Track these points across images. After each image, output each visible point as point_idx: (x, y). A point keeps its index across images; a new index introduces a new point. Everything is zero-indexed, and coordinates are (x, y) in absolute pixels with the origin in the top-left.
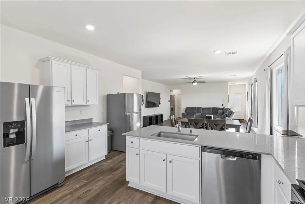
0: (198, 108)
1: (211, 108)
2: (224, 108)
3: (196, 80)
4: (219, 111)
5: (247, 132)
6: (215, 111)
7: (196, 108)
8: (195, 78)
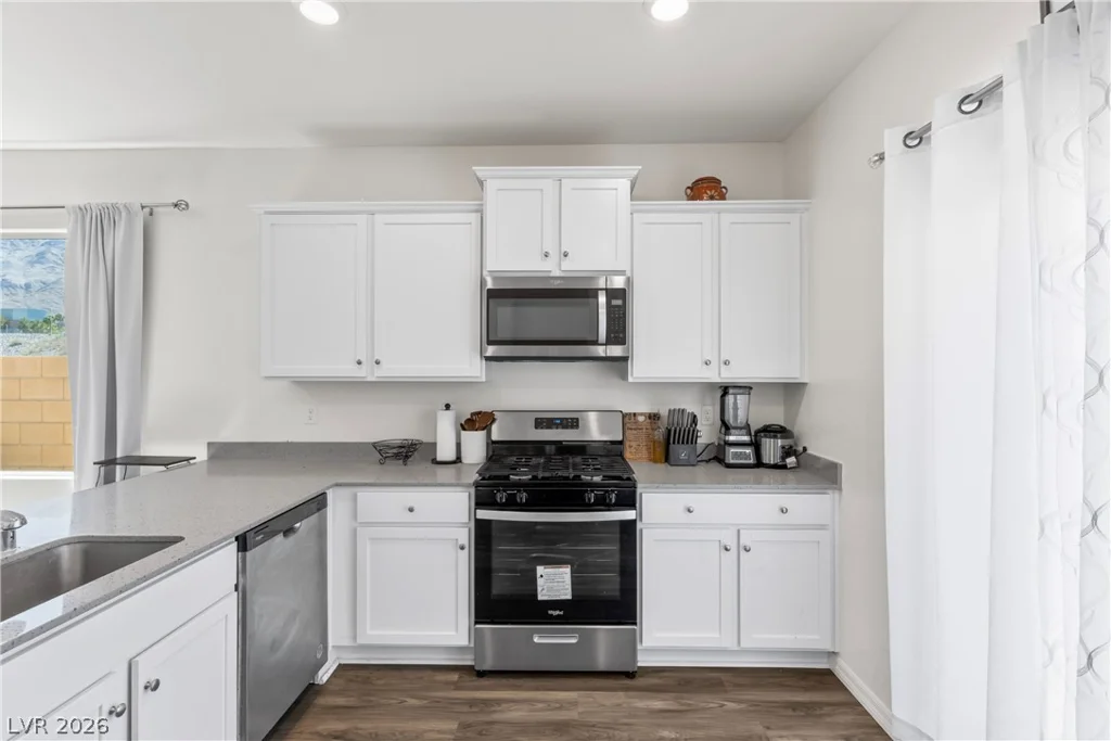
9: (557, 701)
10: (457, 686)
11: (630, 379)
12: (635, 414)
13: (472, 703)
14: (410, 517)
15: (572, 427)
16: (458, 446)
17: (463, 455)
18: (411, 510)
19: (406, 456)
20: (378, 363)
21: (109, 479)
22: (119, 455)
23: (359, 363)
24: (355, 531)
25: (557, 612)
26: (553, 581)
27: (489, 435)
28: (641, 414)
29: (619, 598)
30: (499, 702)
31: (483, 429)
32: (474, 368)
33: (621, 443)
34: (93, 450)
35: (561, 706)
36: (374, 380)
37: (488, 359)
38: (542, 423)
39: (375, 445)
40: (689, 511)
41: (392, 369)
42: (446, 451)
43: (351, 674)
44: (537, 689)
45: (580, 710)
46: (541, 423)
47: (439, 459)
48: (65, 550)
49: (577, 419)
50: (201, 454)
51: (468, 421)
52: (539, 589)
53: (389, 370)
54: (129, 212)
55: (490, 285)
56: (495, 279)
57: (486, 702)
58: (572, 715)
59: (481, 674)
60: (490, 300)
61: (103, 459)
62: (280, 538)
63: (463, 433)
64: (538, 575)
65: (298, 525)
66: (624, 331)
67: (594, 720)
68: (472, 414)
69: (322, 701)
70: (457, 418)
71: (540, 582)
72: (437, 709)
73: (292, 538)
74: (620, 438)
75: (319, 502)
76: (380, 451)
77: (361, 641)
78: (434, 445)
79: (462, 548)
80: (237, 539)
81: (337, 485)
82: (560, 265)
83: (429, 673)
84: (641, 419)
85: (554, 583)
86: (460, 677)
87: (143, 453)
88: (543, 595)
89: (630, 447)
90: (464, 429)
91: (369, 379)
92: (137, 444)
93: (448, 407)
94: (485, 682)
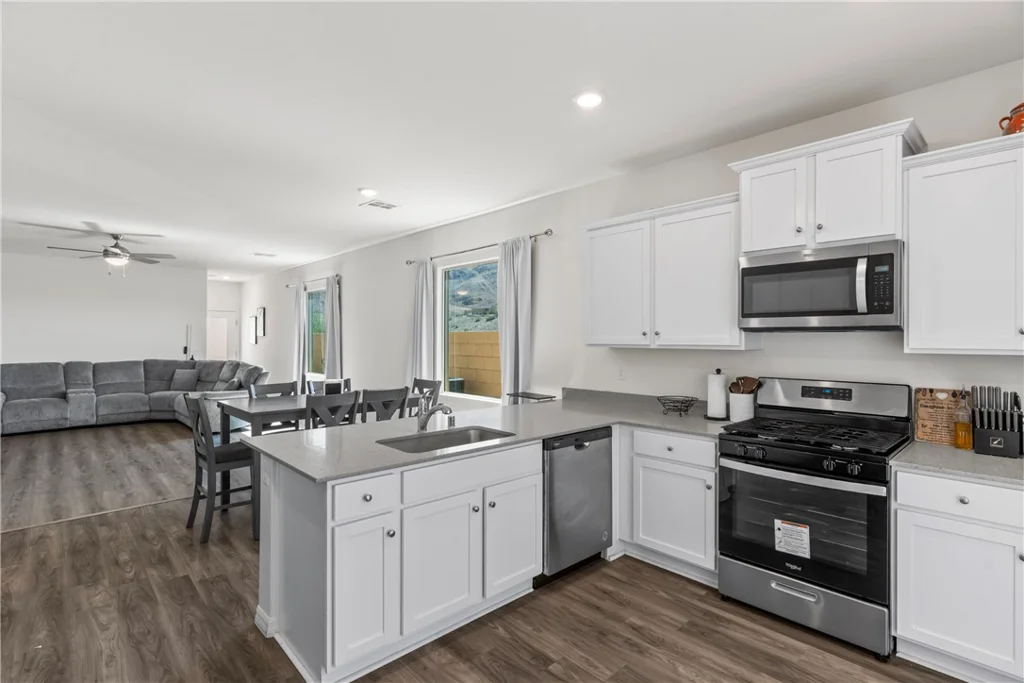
0: (67, 364)
1: (136, 363)
2: (192, 359)
3: (121, 244)
4: (178, 371)
5: (413, 414)
6: (158, 373)
7: (58, 364)
8: (116, 237)
9: (783, 643)
10: (701, 599)
11: (906, 350)
12: (931, 391)
13: (707, 613)
14: (669, 455)
15: (844, 398)
16: (728, 406)
17: (731, 414)
18: (670, 449)
19: (684, 409)
20: (657, 334)
21: (516, 402)
22: (520, 391)
23: (644, 334)
24: (632, 458)
25: (795, 567)
26: (790, 536)
27: (755, 399)
28: (942, 391)
29: (865, 574)
30: (729, 621)
31: (749, 393)
32: (732, 338)
33: (907, 419)
34: (507, 387)
35: (786, 648)
36: (656, 347)
37: (746, 330)
38: (810, 391)
39: (659, 399)
40: (962, 501)
41: (670, 338)
42: (716, 408)
43: (629, 562)
44: (771, 629)
45: (803, 658)
46: (807, 392)
47: (710, 414)
48: (472, 432)
49: (851, 390)
50: (559, 396)
51: (733, 384)
52: (777, 541)
53: (666, 340)
54: (524, 241)
55: (744, 263)
56: (749, 260)
57: (718, 617)
58: (794, 658)
59: (726, 599)
60: (746, 278)
61: (512, 392)
62: (572, 448)
63: (731, 395)
64: (776, 528)
65: (587, 444)
66: (891, 300)
67: (810, 669)
68: (739, 379)
69: (605, 570)
70: (727, 381)
71: (778, 534)
72: (678, 605)
73: (580, 452)
74: (904, 414)
75: (605, 432)
76: (664, 404)
77: (636, 540)
78: (706, 402)
79: (709, 488)
80: (544, 441)
81: (621, 423)
82: (815, 237)
83: (684, 582)
84: (942, 396)
85: (793, 538)
86: (707, 594)
87: (531, 391)
88: (781, 546)
89: (925, 426)
90: (732, 392)
91: (652, 347)
92: (529, 387)
93: (718, 371)
94: (725, 605)
